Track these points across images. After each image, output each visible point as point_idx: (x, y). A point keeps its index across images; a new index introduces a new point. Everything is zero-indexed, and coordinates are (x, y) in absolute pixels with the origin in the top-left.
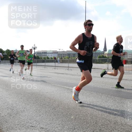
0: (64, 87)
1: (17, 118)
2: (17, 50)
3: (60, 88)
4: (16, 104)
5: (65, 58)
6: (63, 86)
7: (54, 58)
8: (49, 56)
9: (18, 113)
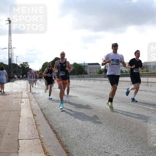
0: (144, 107)
1: (88, 141)
2: (85, 63)
3: (138, 107)
4: (86, 125)
5: (142, 72)
6: (142, 106)
7: (129, 72)
8: (123, 70)
9: (89, 136)
